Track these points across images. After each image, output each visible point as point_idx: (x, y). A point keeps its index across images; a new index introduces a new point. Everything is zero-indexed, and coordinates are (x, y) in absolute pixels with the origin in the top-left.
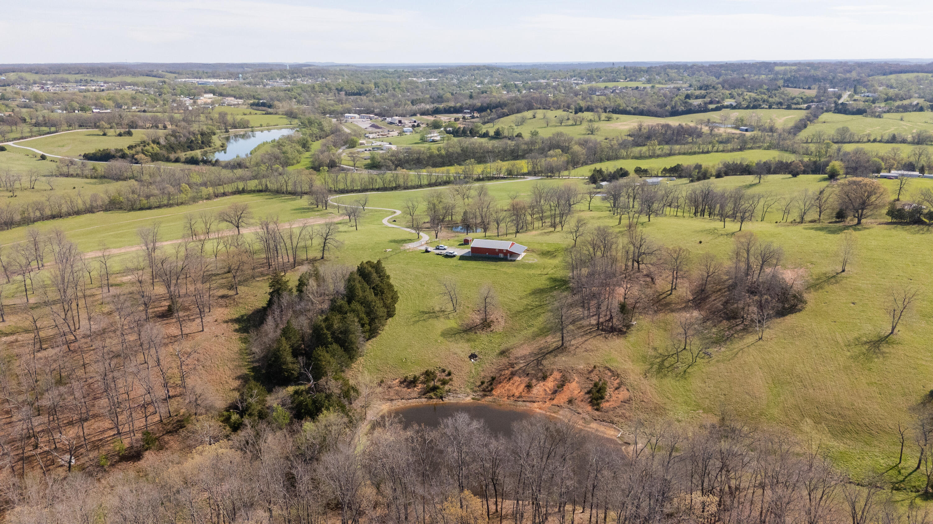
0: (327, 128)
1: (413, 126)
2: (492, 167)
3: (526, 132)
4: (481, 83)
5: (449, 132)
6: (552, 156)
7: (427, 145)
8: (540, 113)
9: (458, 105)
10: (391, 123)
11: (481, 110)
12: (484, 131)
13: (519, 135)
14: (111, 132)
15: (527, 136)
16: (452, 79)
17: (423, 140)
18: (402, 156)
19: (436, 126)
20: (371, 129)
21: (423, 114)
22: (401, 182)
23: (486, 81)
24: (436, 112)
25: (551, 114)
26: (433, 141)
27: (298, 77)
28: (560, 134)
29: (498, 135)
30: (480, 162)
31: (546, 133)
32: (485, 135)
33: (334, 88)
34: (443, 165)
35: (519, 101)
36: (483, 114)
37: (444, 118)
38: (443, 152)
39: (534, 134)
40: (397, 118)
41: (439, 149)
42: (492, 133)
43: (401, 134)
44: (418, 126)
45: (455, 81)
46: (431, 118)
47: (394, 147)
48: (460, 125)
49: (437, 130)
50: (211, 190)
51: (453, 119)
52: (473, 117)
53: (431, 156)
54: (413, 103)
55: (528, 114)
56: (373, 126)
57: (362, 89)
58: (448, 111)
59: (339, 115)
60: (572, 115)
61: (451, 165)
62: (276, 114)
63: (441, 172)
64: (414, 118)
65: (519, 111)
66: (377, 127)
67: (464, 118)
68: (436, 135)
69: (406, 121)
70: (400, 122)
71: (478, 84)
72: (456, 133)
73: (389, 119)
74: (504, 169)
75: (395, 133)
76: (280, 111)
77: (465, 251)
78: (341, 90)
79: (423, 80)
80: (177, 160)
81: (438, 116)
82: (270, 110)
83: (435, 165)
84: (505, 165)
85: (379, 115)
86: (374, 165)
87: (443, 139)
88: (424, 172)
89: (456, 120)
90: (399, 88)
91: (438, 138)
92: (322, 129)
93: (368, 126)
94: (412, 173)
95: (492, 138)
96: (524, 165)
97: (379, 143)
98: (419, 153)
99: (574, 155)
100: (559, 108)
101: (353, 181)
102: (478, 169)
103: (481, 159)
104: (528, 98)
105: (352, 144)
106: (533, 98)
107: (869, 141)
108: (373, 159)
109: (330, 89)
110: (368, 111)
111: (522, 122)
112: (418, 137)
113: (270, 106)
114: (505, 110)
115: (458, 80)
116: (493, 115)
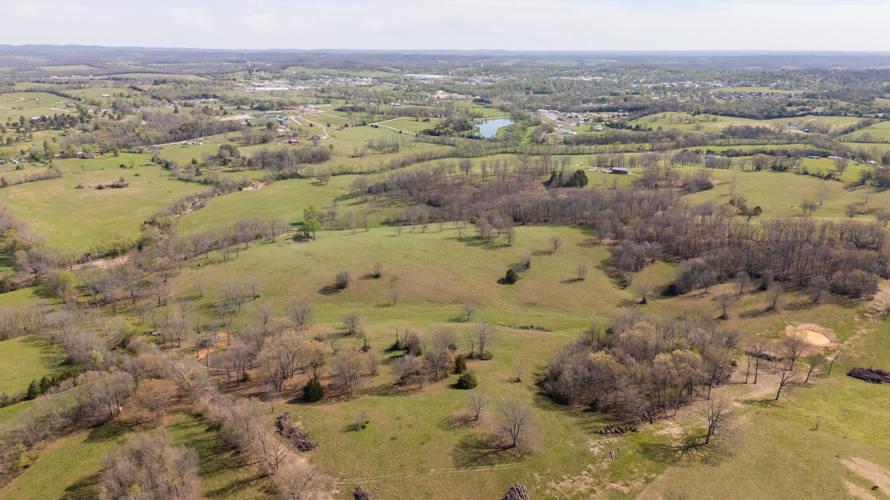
0: (533, 120)
1: (585, 120)
2: (629, 146)
3: (655, 127)
4: (638, 82)
5: (607, 126)
6: (664, 142)
7: (594, 133)
8: (668, 114)
9: (616, 106)
10: (570, 117)
11: (630, 110)
12: (629, 125)
13: (650, 129)
14: (420, 119)
15: (655, 129)
16: (614, 78)
17: (592, 130)
18: (580, 138)
19: (600, 120)
20: (558, 121)
21: (591, 111)
22: (581, 151)
23: (641, 81)
24: (600, 110)
25: (676, 115)
26: (598, 130)
27: (491, 74)
28: (674, 130)
29: (637, 128)
30: (622, 144)
31: (666, 128)
32: (630, 128)
33: (524, 87)
34: (603, 144)
35: (656, 106)
36: (631, 113)
37: (605, 115)
38: (604, 137)
39: (660, 128)
40: (574, 114)
41: (601, 135)
42: (634, 127)
43: (578, 125)
44: (588, 120)
45: (616, 81)
46: (596, 115)
47: (575, 133)
48: (615, 121)
49: (600, 123)
50: (493, 150)
51: (611, 116)
52: (624, 115)
53: (597, 139)
54: (584, 102)
55: (660, 115)
56: (559, 119)
57: (544, 89)
58: (608, 110)
59: (534, 110)
60: (690, 116)
61: (608, 144)
62: (492, 108)
63: (601, 147)
64: (585, 114)
65: (655, 113)
66: (562, 120)
67: (618, 116)
68: (599, 127)
69: (580, 116)
70: (576, 117)
71: (635, 83)
72: (612, 126)
73: (569, 115)
74: (636, 147)
75: (574, 124)
76: (494, 105)
77: (611, 171)
78: (529, 89)
79: (590, 79)
80: (463, 136)
81: (601, 113)
82: (487, 105)
83: (599, 144)
84: (637, 146)
85: (562, 110)
86: (566, 142)
87: (604, 129)
88: (593, 147)
89: (613, 117)
90: (572, 88)
91: (601, 129)
92: (530, 121)
93: (556, 118)
94: (587, 147)
95: (634, 130)
96: (647, 146)
97: (565, 130)
98: (590, 137)
99: (678, 142)
100: (685, 111)
101: (558, 150)
102: (622, 147)
103: (624, 142)
104: (663, 104)
105: (550, 131)
106: (666, 104)
107: (883, 142)
108: (565, 139)
109: (522, 88)
110: (554, 108)
111: (656, 120)
112: (588, 127)
113: (488, 102)
114: (646, 112)
115: (619, 79)
116: (637, 115)
